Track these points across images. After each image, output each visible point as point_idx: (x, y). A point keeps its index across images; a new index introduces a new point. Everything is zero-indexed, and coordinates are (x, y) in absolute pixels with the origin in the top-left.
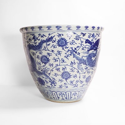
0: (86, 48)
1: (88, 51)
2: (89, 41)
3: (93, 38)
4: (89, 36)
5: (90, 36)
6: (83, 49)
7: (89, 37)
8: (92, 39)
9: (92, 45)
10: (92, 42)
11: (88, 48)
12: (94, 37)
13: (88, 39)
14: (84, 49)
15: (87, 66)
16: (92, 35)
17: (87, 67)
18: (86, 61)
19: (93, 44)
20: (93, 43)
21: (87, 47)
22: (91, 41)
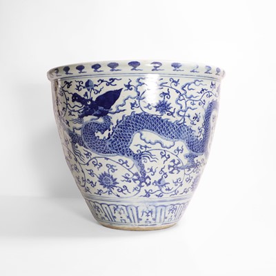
0: (74, 111)
1: (81, 117)
2: (79, 96)
3: (89, 90)
4: (78, 87)
5: (80, 86)
6: (70, 114)
7: (78, 89)
8: (86, 93)
9: (87, 105)
10: (86, 98)
11: (78, 111)
12: (90, 88)
13: (77, 92)
14: (73, 113)
15: (89, 151)
16: (84, 85)
17: (88, 153)
18: (83, 140)
19: (89, 103)
20: (91, 100)
21: (77, 109)
22: (83, 96)
